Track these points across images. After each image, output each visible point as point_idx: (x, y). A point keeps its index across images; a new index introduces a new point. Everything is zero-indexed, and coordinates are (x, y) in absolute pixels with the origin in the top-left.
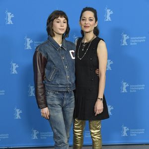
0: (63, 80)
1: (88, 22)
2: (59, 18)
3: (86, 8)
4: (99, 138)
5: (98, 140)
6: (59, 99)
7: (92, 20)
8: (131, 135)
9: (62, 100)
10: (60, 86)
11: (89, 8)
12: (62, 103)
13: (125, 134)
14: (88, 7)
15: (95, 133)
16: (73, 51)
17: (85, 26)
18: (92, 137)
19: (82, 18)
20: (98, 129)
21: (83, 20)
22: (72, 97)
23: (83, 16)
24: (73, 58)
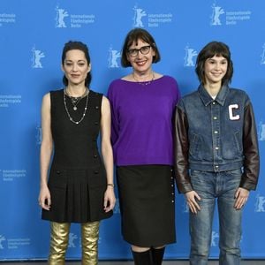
0: (207, 154)
1: (77, 68)
2: (215, 58)
6: (208, 183)
7: (83, 64)
9: (213, 184)
10: (204, 163)
12: (214, 189)
16: (236, 106)
17: (72, 75)
19: (65, 61)
21: (68, 64)
22: (233, 181)
23: (67, 59)
24: (232, 118)
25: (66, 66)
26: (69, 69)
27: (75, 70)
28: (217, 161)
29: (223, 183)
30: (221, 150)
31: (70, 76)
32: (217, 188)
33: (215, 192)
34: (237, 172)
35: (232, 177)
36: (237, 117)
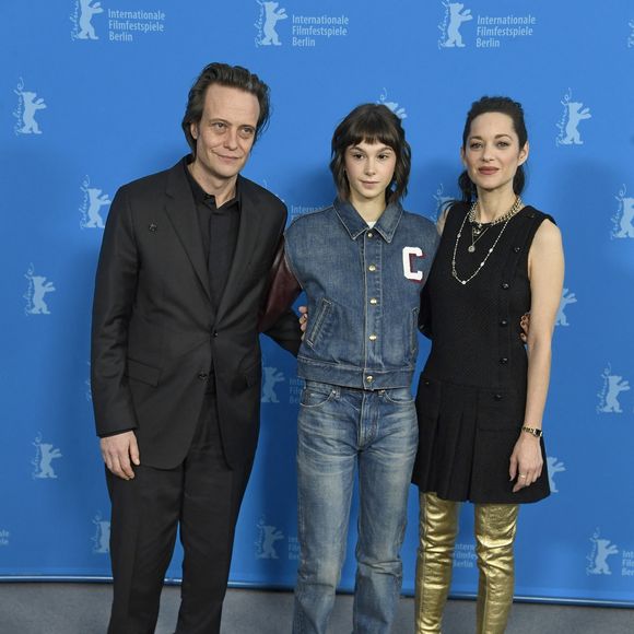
0: (351, 347)
1: (492, 152)
2: (362, 144)
3: (485, 99)
4: (506, 567)
5: (501, 575)
6: (341, 419)
7: (506, 144)
8: (624, 572)
9: (354, 423)
10: (340, 366)
11: (494, 100)
12: (356, 433)
13: (601, 566)
14: (490, 95)
15: (497, 551)
16: (418, 252)
17: (481, 170)
18: (481, 563)
19: (469, 139)
20: (505, 537)
21: (474, 146)
22: (396, 416)
23: (472, 134)
24: (408, 274)
25: (468, 149)
26: (475, 155)
27: (487, 157)
28: (372, 365)
29: (375, 419)
30: (382, 341)
31: (475, 171)
32: (362, 432)
33: (356, 441)
34: (402, 395)
35: (392, 406)
36: (419, 276)
